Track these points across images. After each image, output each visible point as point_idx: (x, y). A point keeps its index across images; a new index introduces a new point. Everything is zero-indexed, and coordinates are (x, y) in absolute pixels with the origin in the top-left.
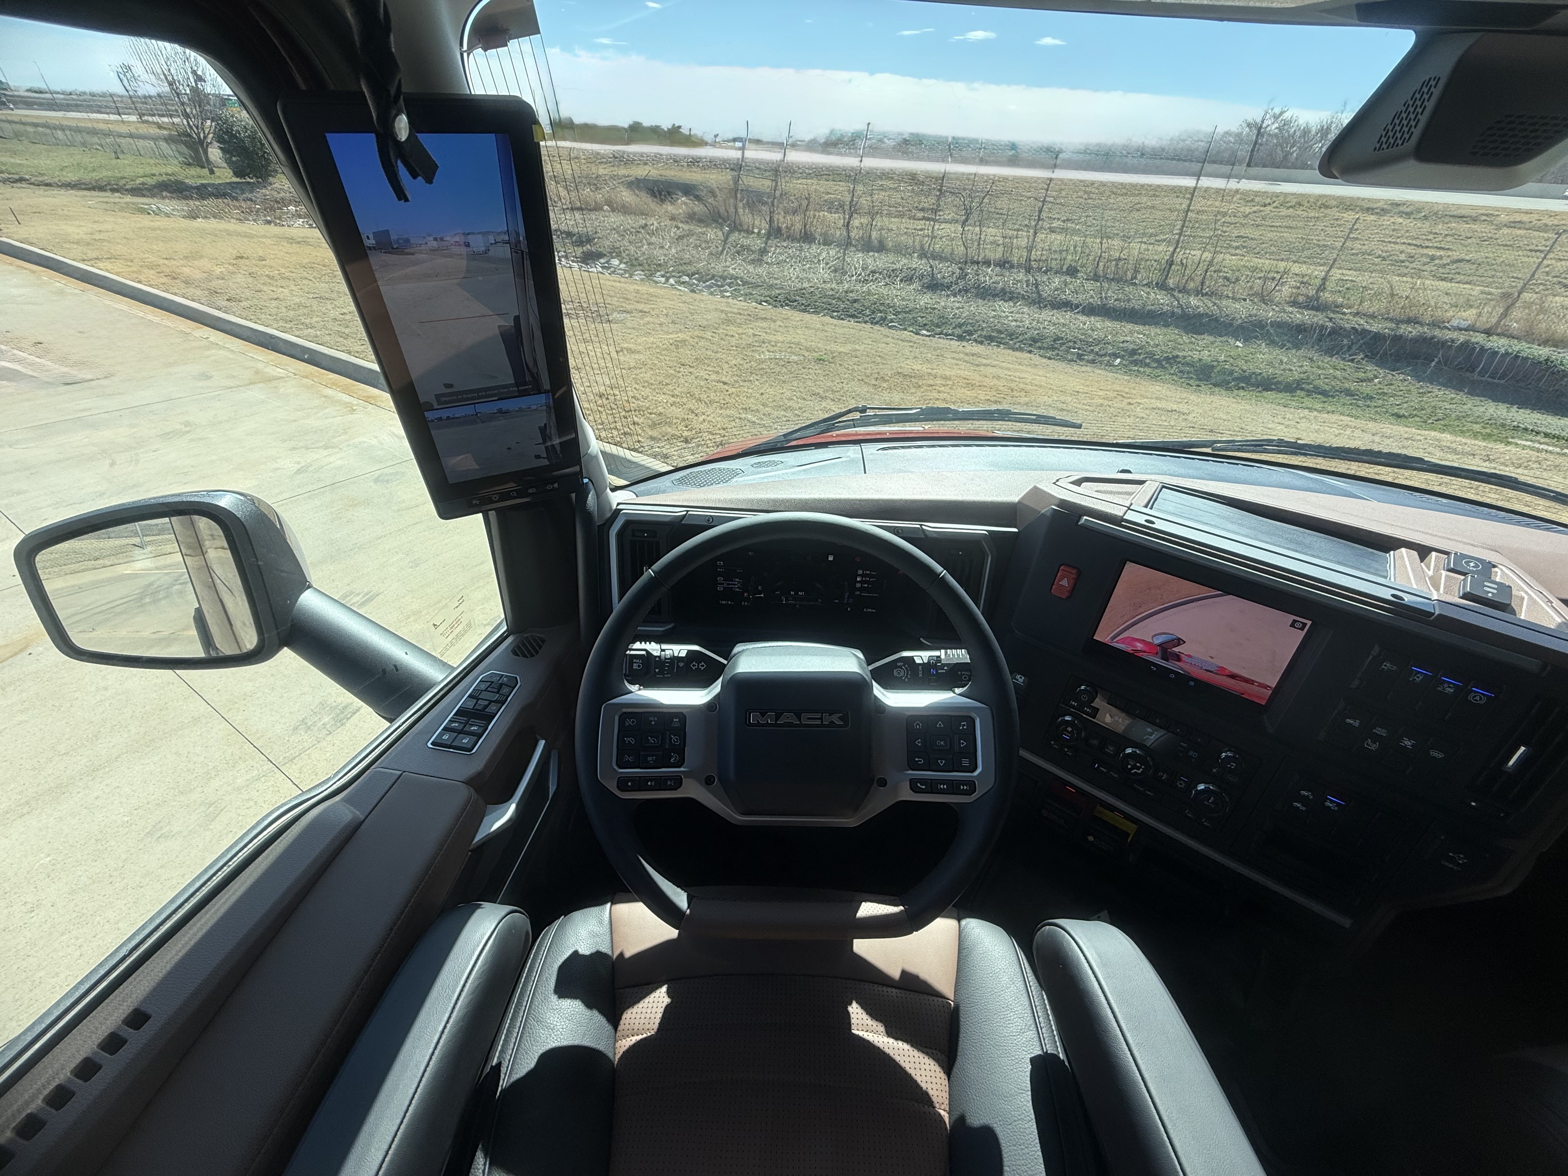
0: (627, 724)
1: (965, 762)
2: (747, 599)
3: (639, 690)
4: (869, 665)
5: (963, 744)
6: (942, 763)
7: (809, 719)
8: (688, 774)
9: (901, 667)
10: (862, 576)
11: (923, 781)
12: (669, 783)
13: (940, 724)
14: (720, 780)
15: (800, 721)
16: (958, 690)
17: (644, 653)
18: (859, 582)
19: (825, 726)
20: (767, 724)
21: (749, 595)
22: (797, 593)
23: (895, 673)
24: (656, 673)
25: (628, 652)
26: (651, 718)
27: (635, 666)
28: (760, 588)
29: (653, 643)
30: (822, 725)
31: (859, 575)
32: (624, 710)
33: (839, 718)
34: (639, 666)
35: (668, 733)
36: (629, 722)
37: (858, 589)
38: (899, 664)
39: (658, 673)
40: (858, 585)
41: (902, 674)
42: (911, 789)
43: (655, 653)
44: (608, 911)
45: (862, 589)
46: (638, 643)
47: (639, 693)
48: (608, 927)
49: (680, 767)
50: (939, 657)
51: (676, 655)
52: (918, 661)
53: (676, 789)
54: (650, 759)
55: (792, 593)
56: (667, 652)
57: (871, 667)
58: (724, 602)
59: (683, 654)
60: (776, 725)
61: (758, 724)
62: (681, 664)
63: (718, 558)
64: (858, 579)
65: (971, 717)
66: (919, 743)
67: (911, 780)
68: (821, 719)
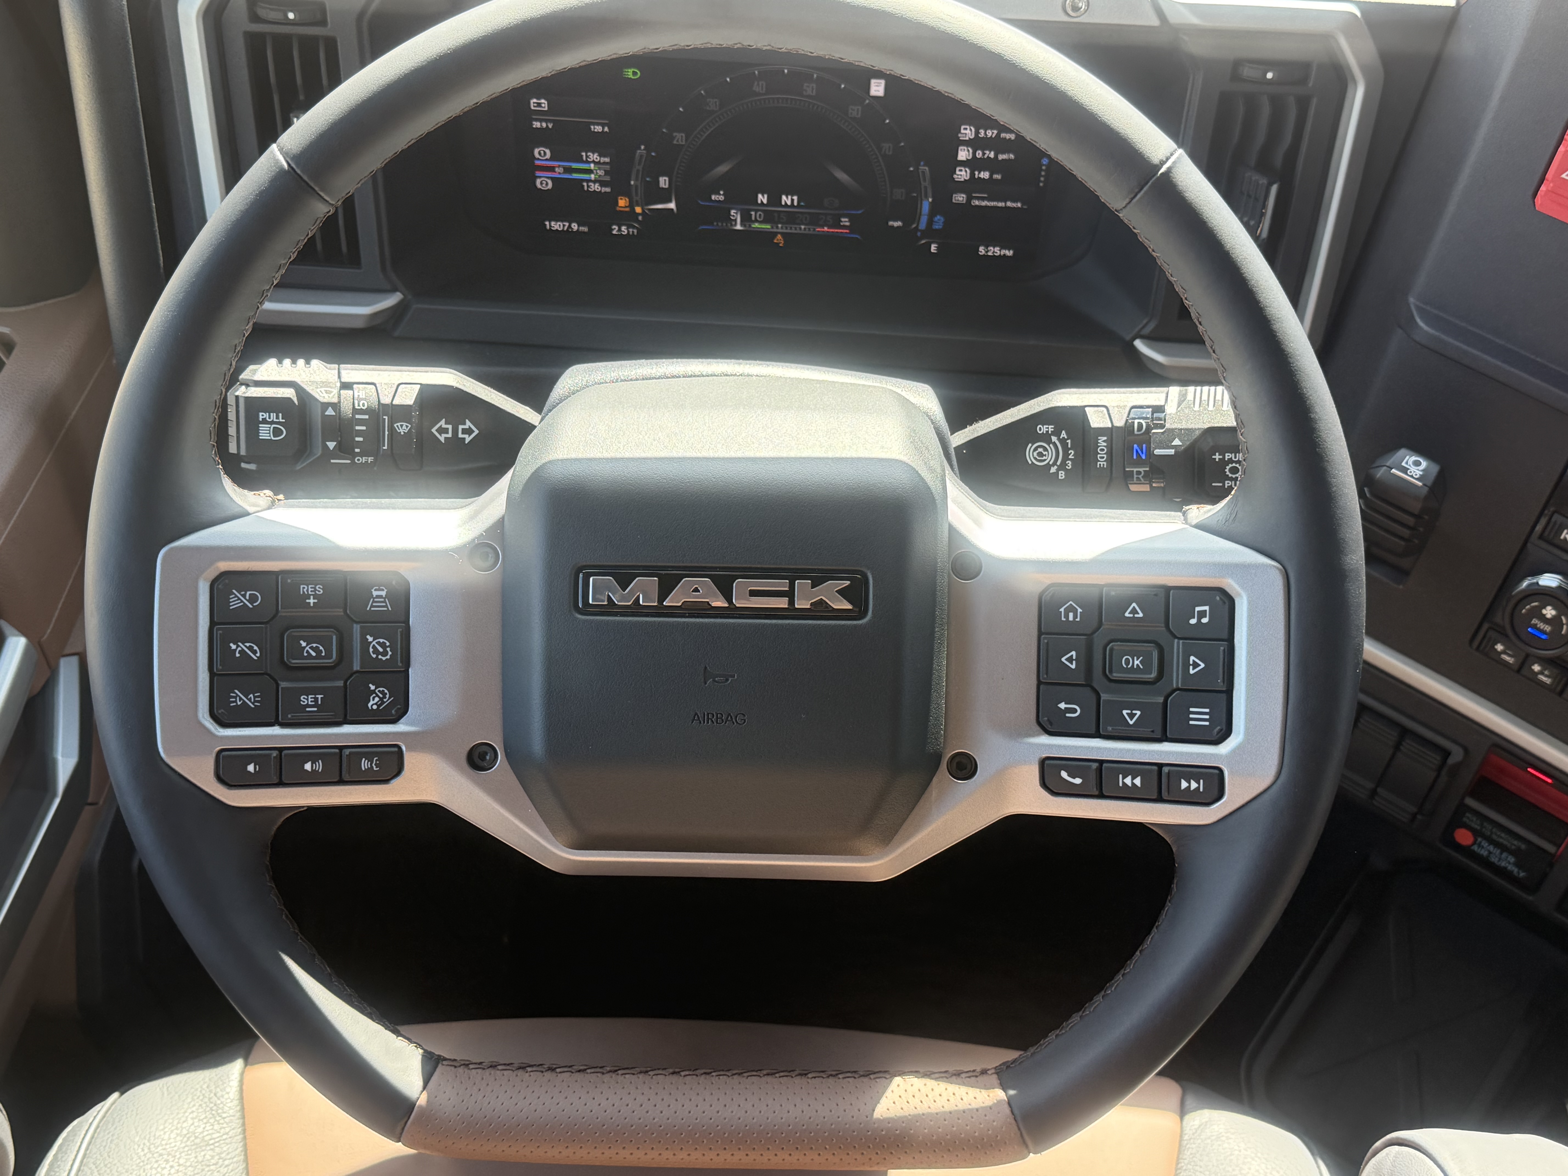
0: (234, 604)
1: (1199, 716)
2: (628, 217)
3: (272, 505)
4: (954, 428)
5: (1197, 665)
6: (1132, 717)
7: (753, 593)
8: (420, 741)
9: (1046, 438)
10: (975, 144)
11: (1075, 765)
12: (365, 764)
13: (1135, 611)
14: (508, 755)
15: (729, 599)
16: (1199, 512)
17: (288, 393)
18: (963, 164)
19: (803, 614)
20: (636, 609)
21: (631, 206)
22: (775, 200)
23: (1031, 454)
24: (328, 454)
25: (242, 391)
26: (304, 589)
27: (265, 433)
28: (664, 182)
29: (315, 363)
30: (792, 612)
31: (967, 143)
32: (225, 566)
33: (842, 592)
34: (277, 432)
35: (357, 628)
36: (238, 600)
37: (963, 187)
38: (1043, 429)
39: (333, 454)
40: (962, 174)
41: (1049, 457)
42: (1044, 784)
43: (323, 395)
44: (235, 1084)
45: (970, 187)
46: (272, 362)
47: (269, 515)
48: (237, 1123)
49: (394, 721)
50: (1159, 409)
51: (386, 400)
52: (1097, 420)
53: (386, 781)
54: (305, 700)
55: (762, 198)
56: (360, 392)
57: (959, 439)
58: (557, 226)
59: (408, 397)
60: (661, 611)
61: (610, 608)
62: (403, 428)
63: (537, 87)
64: (963, 154)
65: (1222, 591)
66: (1070, 660)
67: (1044, 763)
68: (790, 594)
